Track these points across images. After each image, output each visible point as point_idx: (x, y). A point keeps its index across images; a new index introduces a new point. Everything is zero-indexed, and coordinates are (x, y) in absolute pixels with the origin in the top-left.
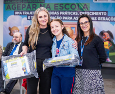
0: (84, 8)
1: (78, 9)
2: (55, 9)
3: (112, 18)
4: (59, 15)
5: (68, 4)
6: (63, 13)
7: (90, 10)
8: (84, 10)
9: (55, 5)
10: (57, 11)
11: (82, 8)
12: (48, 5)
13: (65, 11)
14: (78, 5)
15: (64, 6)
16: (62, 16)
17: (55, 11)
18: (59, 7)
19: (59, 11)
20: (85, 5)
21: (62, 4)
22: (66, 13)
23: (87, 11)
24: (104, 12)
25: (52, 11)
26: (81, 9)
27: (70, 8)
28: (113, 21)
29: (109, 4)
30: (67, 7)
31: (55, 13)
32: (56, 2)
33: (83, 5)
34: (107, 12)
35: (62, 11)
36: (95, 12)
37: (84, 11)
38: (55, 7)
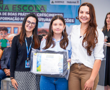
0: (41, 9)
1: (36, 10)
2: (13, 10)
3: (68, 19)
4: (17, 16)
5: (26, 6)
6: (21, 14)
7: (47, 12)
8: (41, 11)
9: (13, 6)
10: (15, 12)
11: (40, 9)
12: (7, 6)
13: (23, 12)
14: (36, 6)
15: (22, 7)
16: (20, 17)
17: (13, 12)
18: (17, 8)
19: (17, 12)
20: (42, 7)
21: (20, 6)
22: (24, 15)
23: (44, 13)
24: (60, 13)
25: (10, 12)
26: (38, 11)
27: (28, 9)
28: (69, 23)
29: (65, 6)
30: (25, 8)
31: (14, 14)
32: (15, 4)
33: (41, 7)
34: (63, 14)
35: (20, 12)
36: (51, 13)
37: (41, 13)
38: (13, 8)
